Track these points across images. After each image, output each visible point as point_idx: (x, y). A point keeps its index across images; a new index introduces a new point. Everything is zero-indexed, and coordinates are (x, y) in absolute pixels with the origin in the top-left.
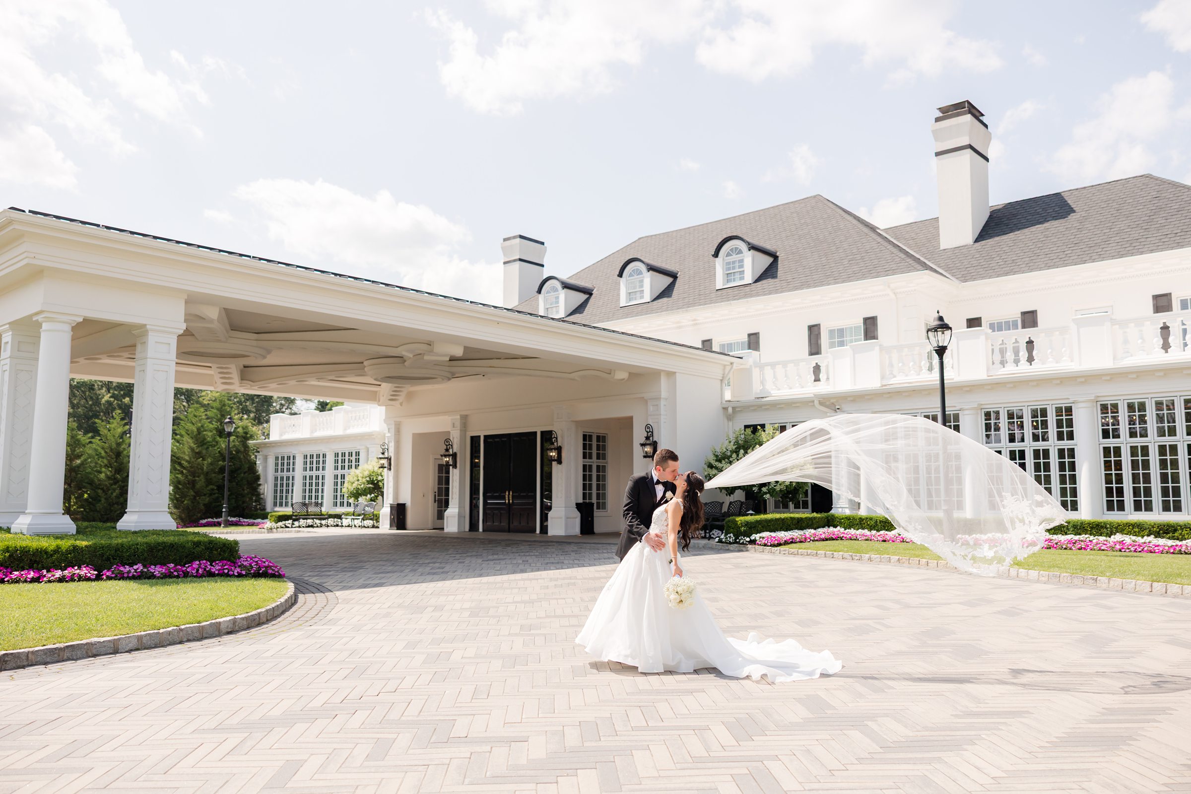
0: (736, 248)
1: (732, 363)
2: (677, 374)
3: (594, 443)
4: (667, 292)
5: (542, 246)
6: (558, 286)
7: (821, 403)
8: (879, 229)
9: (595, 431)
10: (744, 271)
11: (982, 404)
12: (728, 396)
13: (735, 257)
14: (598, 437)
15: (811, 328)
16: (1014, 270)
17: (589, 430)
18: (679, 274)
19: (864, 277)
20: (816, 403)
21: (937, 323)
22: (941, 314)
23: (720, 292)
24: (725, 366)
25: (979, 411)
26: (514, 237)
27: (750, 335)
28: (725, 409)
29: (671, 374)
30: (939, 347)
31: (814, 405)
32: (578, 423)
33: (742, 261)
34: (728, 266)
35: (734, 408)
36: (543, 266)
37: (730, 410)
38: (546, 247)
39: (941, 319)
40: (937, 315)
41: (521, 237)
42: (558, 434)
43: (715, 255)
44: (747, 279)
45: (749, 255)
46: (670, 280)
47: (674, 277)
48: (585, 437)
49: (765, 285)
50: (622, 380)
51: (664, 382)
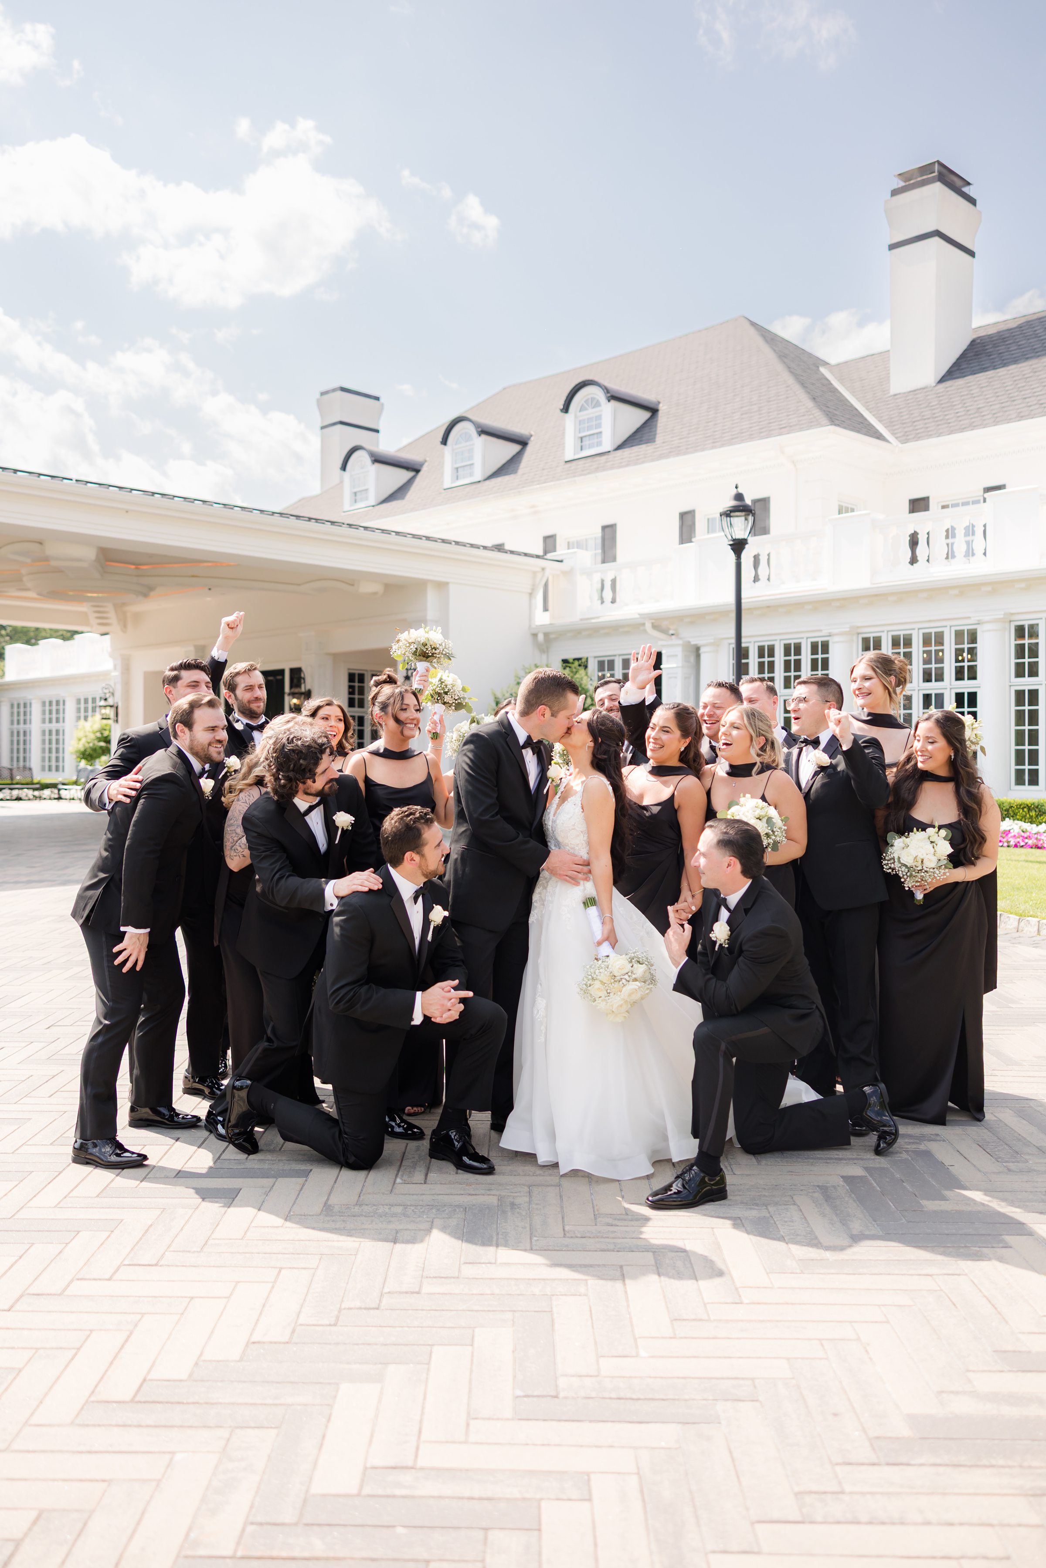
0: (593, 399)
1: (543, 569)
2: (451, 586)
4: (508, 467)
5: (376, 402)
6: (367, 459)
7: (655, 627)
10: (601, 433)
11: (858, 627)
12: (542, 619)
13: (591, 412)
15: (683, 516)
17: (358, 666)
18: (532, 439)
19: (751, 438)
20: (648, 626)
21: (733, 503)
23: (569, 465)
24: (535, 573)
25: (855, 638)
26: (334, 390)
27: (604, 528)
28: (535, 635)
29: (442, 586)
30: (734, 540)
31: (645, 631)
32: (336, 657)
33: (599, 418)
34: (580, 424)
35: (546, 635)
36: (377, 431)
37: (541, 637)
38: (382, 405)
39: (739, 497)
40: (734, 492)
41: (343, 389)
42: (307, 673)
43: (566, 409)
44: (607, 444)
45: (608, 408)
46: (516, 448)
47: (523, 443)
48: (351, 677)
49: (626, 452)
50: (375, 593)
51: (431, 597)
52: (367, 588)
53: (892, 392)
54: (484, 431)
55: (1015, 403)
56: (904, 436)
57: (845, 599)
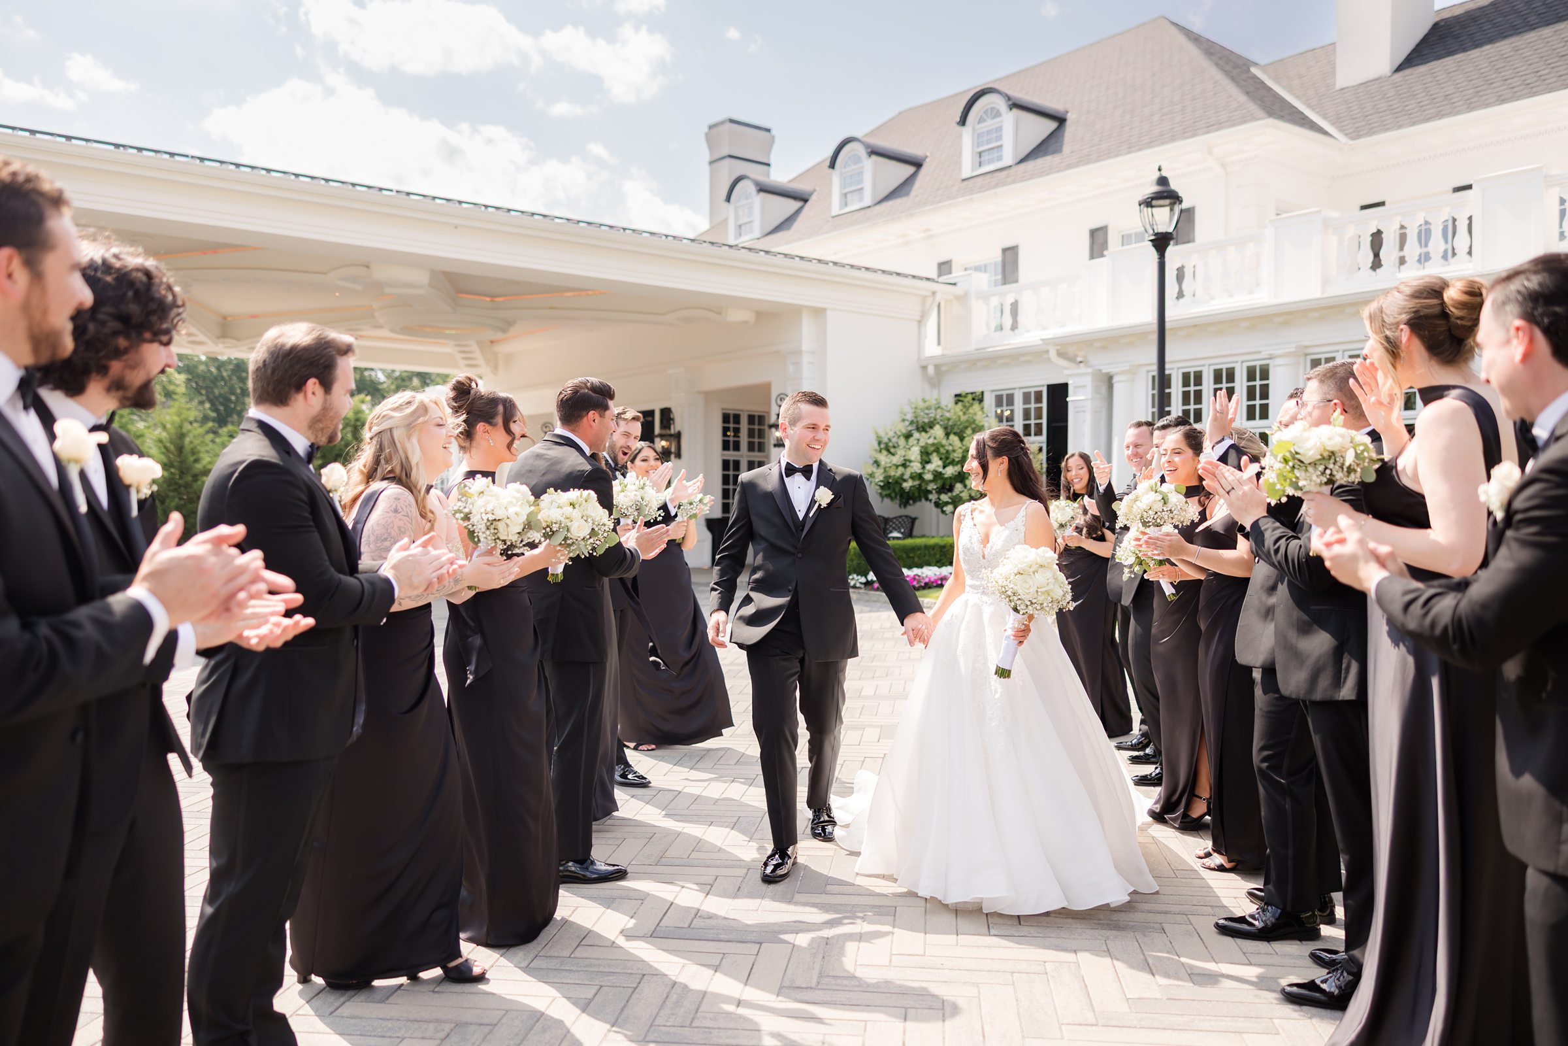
0: (992, 109)
1: (934, 293)
2: (829, 313)
3: (744, 426)
4: (901, 189)
5: (767, 134)
6: (752, 189)
7: (1060, 354)
8: (1256, 64)
9: (745, 407)
10: (1001, 146)
11: (1306, 347)
12: (932, 349)
13: (990, 123)
14: (751, 419)
15: (1093, 233)
16: (1442, 113)
17: (733, 406)
18: (928, 160)
19: (1173, 139)
20: (1053, 353)
21: (1156, 188)
22: (1164, 174)
23: (966, 183)
24: (924, 298)
25: (1302, 360)
26: (722, 123)
27: (1005, 250)
28: (924, 368)
29: (819, 313)
30: (1156, 234)
31: (1049, 359)
32: (708, 396)
33: (1000, 129)
34: (978, 138)
35: (937, 367)
36: (768, 165)
37: (931, 370)
38: (773, 137)
39: (1163, 181)
40: (1157, 175)
41: (732, 121)
42: (676, 414)
43: (963, 121)
44: (1008, 158)
45: (1009, 118)
46: (911, 169)
47: (917, 164)
48: (726, 418)
49: (1030, 165)
50: (746, 322)
51: (807, 327)
52: (736, 316)
53: (1338, 86)
54: (874, 152)
55: (1493, 85)
56: (1354, 132)
57: (1290, 313)
